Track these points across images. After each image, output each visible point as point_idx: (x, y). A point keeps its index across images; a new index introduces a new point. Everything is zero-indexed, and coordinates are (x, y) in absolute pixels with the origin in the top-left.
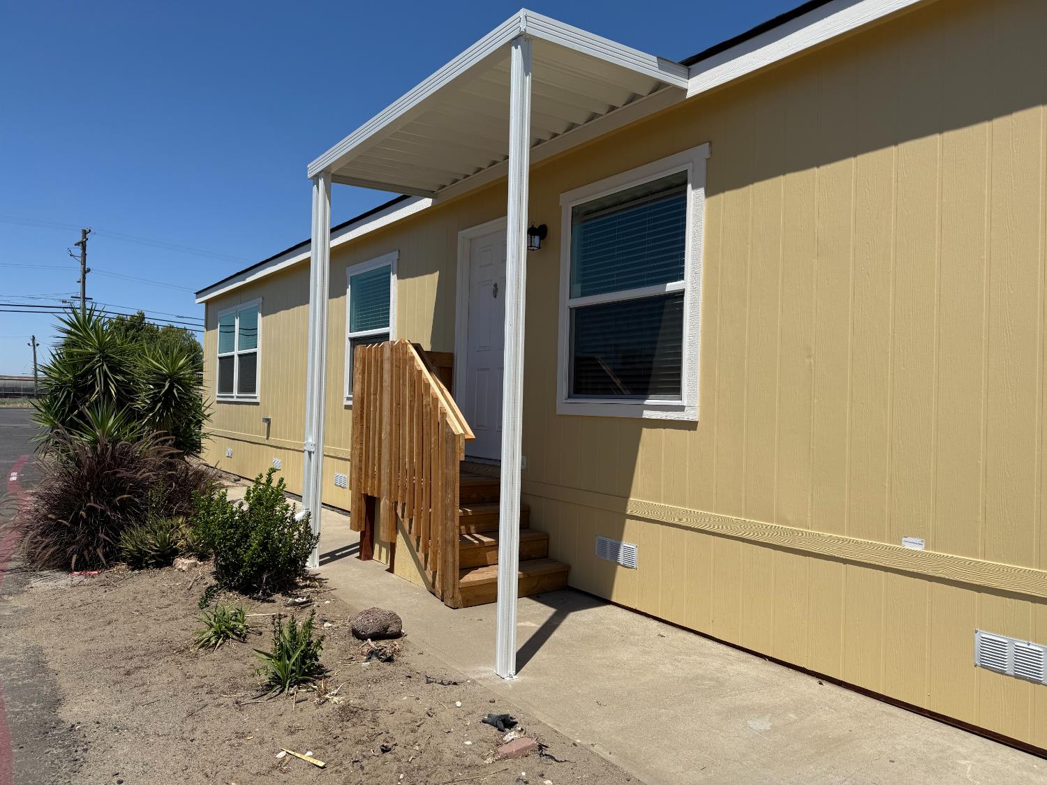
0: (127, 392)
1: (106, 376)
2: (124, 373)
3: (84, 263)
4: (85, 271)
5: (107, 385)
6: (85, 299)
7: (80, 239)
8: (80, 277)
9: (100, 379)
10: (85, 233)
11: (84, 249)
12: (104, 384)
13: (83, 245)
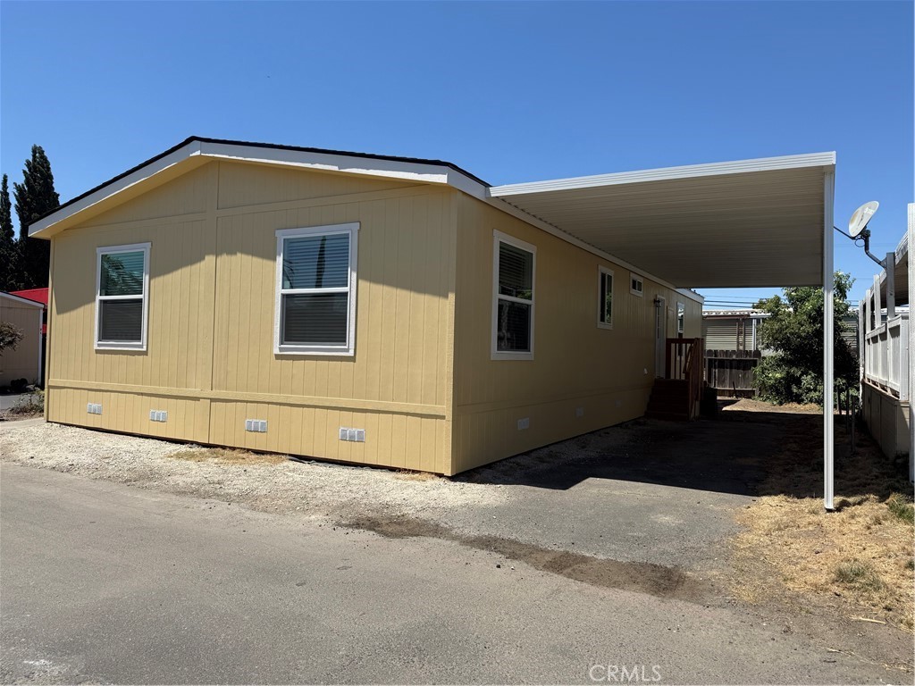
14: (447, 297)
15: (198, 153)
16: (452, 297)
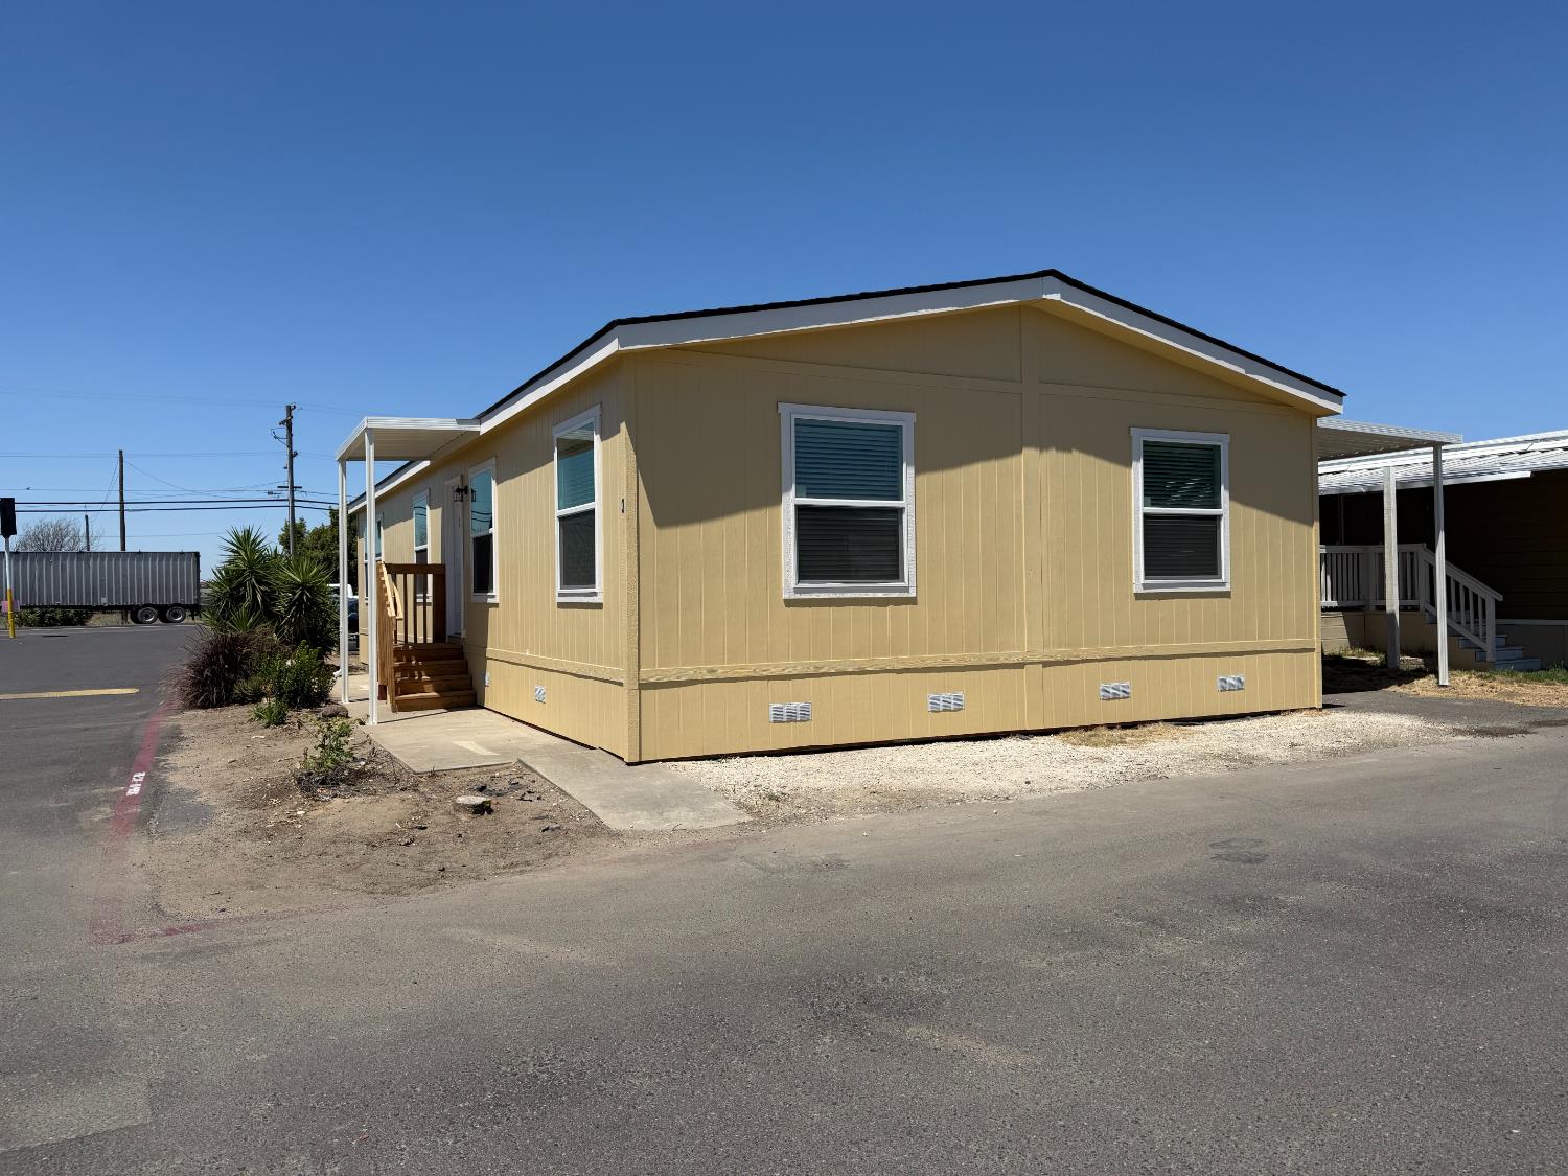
0: (270, 597)
1: (254, 587)
2: (268, 585)
3: (290, 445)
4: (292, 455)
5: (255, 595)
6: (293, 488)
7: (284, 417)
8: (287, 462)
9: (249, 590)
10: (289, 409)
11: (290, 428)
12: (254, 594)
13: (288, 424)
14: (1312, 525)
15: (1056, 297)
16: (1317, 525)
